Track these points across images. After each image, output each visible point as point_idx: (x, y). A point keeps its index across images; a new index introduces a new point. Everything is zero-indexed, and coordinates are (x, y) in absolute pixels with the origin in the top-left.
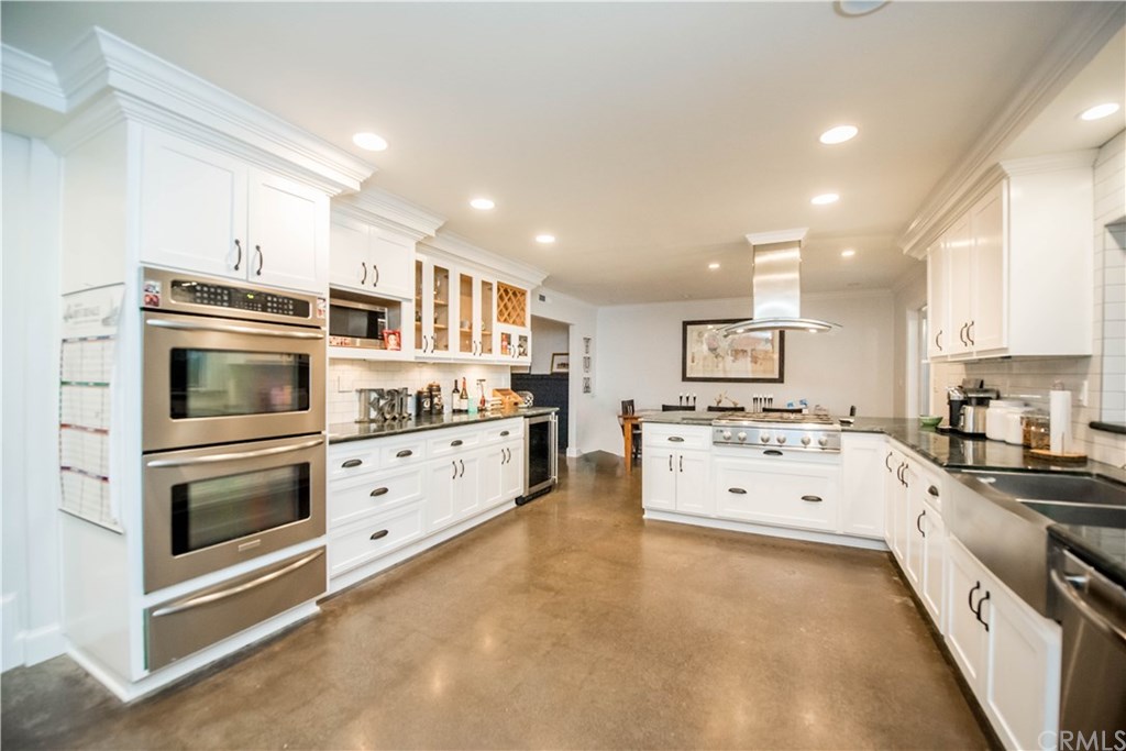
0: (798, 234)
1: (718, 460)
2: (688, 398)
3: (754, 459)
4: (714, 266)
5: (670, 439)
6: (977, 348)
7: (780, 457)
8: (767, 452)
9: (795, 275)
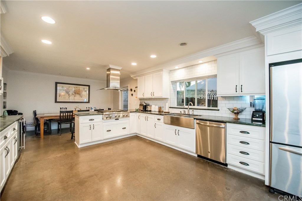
0: (120, 68)
1: (104, 124)
2: (89, 107)
3: (113, 122)
4: (88, 69)
5: (89, 120)
6: (154, 96)
7: (118, 120)
8: (116, 119)
9: (119, 78)
